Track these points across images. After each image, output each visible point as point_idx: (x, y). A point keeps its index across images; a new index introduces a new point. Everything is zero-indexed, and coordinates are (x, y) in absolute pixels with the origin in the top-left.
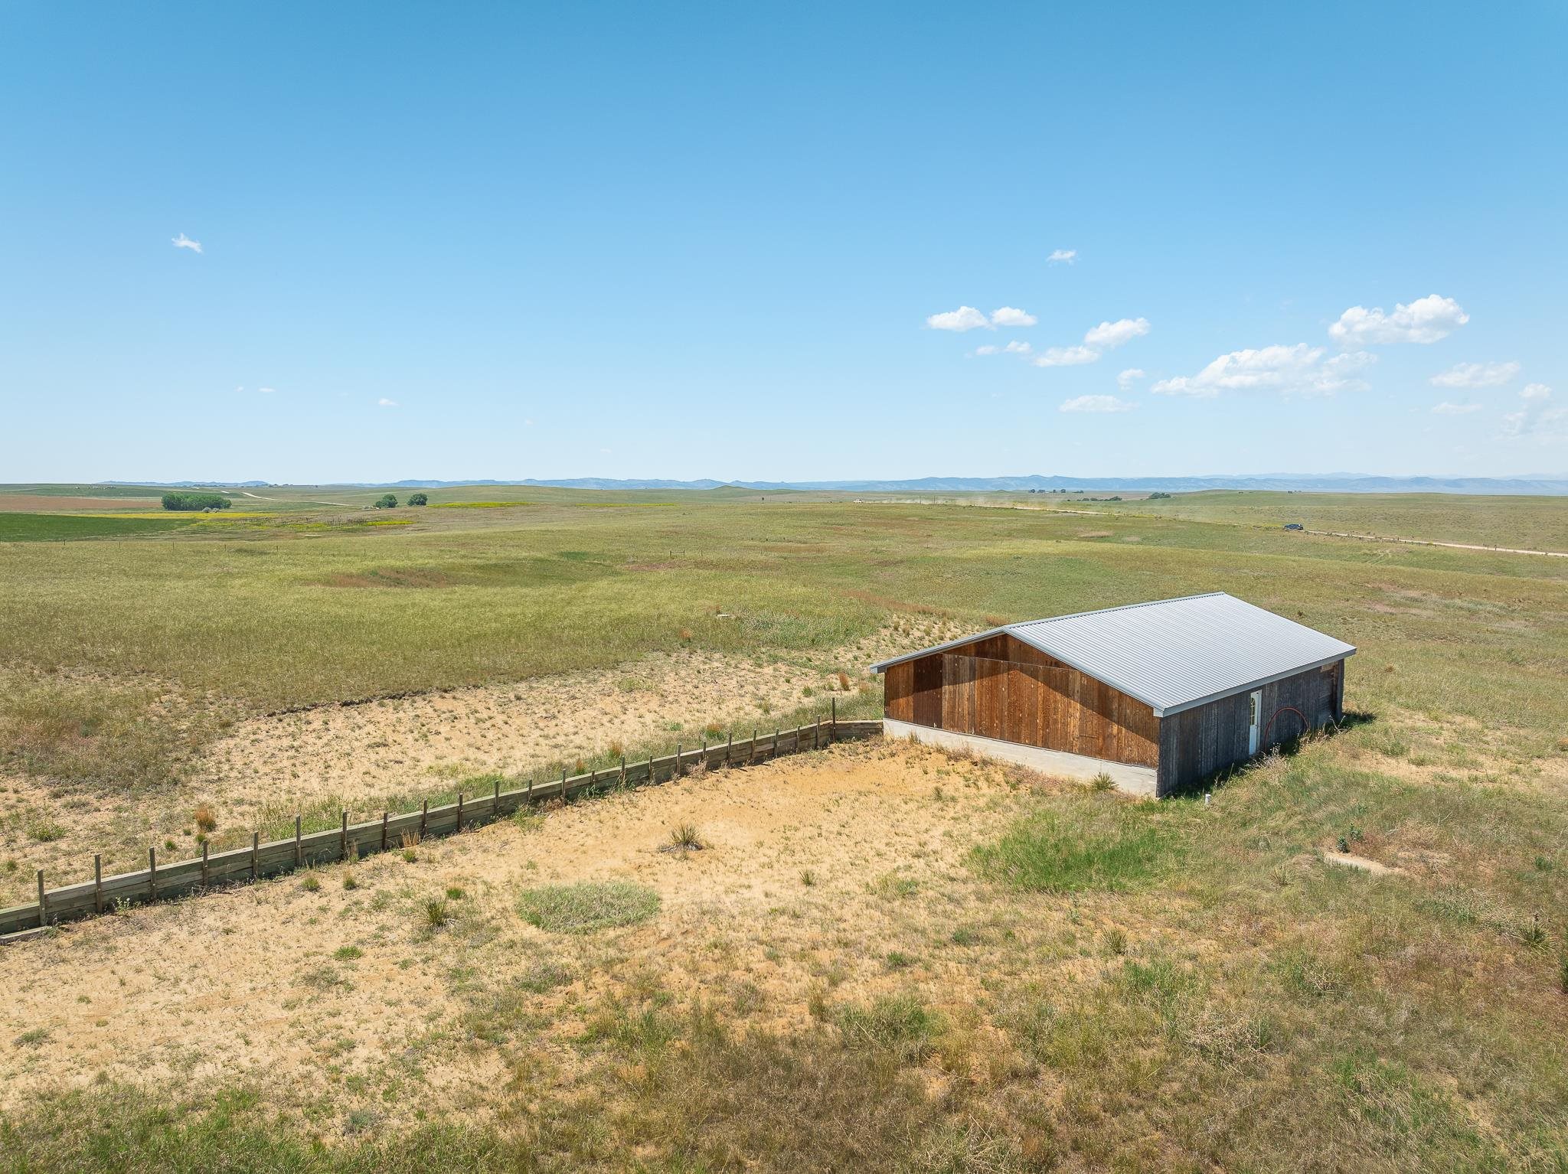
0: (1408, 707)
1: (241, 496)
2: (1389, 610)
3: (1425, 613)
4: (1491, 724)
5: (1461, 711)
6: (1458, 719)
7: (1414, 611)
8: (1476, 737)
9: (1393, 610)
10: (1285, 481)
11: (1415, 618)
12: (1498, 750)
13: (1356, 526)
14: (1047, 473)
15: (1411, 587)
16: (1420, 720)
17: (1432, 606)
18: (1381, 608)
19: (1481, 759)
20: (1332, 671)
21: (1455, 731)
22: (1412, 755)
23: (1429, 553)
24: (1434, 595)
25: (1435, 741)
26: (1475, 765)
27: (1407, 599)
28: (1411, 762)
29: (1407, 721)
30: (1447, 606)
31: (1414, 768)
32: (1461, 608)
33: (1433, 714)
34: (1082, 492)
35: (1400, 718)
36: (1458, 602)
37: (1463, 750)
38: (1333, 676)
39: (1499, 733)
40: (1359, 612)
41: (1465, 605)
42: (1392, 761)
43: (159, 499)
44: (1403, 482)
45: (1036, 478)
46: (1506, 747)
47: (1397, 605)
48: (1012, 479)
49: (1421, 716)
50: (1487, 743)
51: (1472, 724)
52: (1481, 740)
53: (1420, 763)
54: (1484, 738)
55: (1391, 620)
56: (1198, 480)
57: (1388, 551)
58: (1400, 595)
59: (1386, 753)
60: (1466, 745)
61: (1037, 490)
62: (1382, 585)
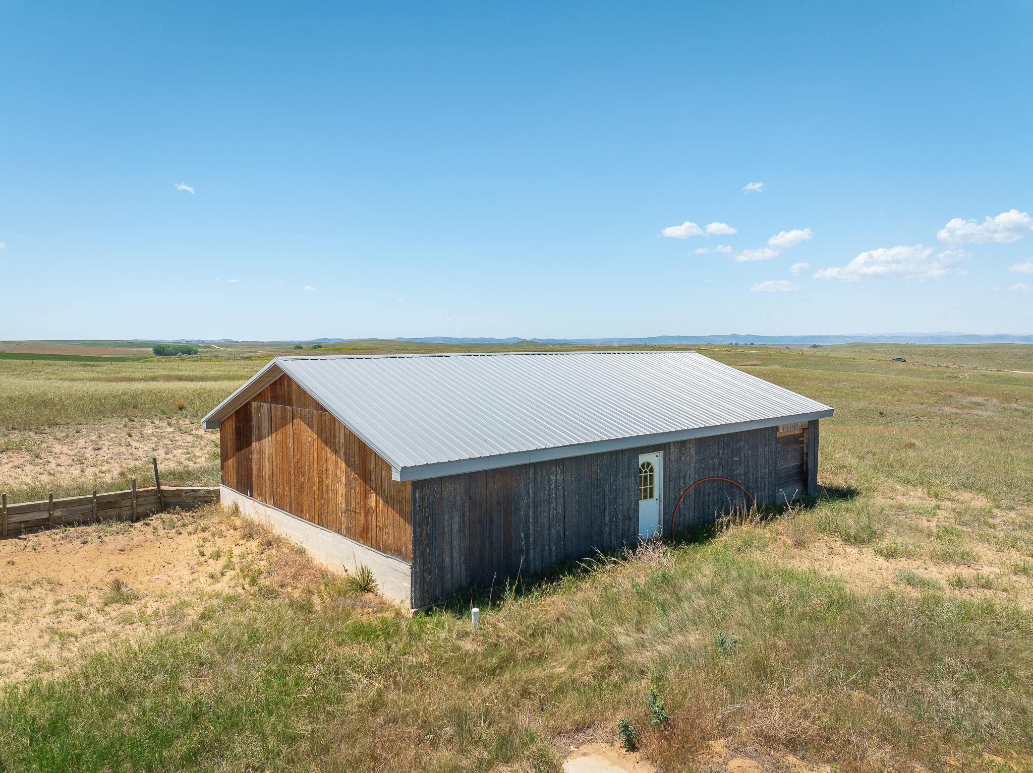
0: (907, 482)
1: (210, 347)
2: (955, 411)
3: (985, 414)
4: (1003, 503)
5: (971, 487)
6: (965, 496)
7: (976, 412)
8: (981, 519)
9: (959, 411)
10: (906, 337)
11: (976, 417)
12: (1007, 536)
13: (946, 360)
14: (743, 333)
15: (977, 394)
16: (915, 497)
17: (992, 408)
18: (947, 409)
19: (981, 549)
20: (802, 435)
21: (954, 510)
22: (884, 544)
23: (998, 376)
24: (995, 400)
25: (924, 523)
26: (967, 559)
27: (972, 403)
28: (879, 552)
29: (900, 498)
30: (1005, 409)
31: (880, 560)
32: (1016, 410)
33: (933, 489)
34: (765, 345)
35: (891, 494)
36: (1014, 405)
37: (958, 536)
38: (802, 442)
39: (1012, 514)
40: (930, 412)
41: (1020, 407)
42: (853, 551)
43: (152, 349)
44: (988, 338)
45: (734, 336)
46: (1018, 533)
47: (963, 407)
48: (718, 336)
49: (920, 491)
50: (994, 527)
51: (980, 502)
52: (986, 523)
53: (891, 554)
54: (991, 521)
55: (956, 419)
56: (845, 337)
57: (966, 375)
58: (966, 400)
59: (848, 539)
60: (965, 529)
61: (734, 344)
62: (953, 394)
